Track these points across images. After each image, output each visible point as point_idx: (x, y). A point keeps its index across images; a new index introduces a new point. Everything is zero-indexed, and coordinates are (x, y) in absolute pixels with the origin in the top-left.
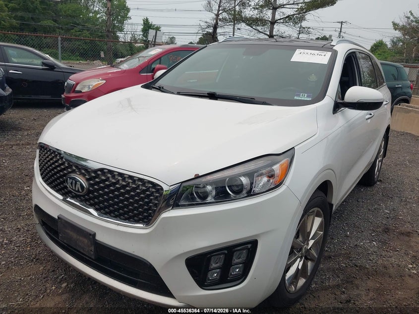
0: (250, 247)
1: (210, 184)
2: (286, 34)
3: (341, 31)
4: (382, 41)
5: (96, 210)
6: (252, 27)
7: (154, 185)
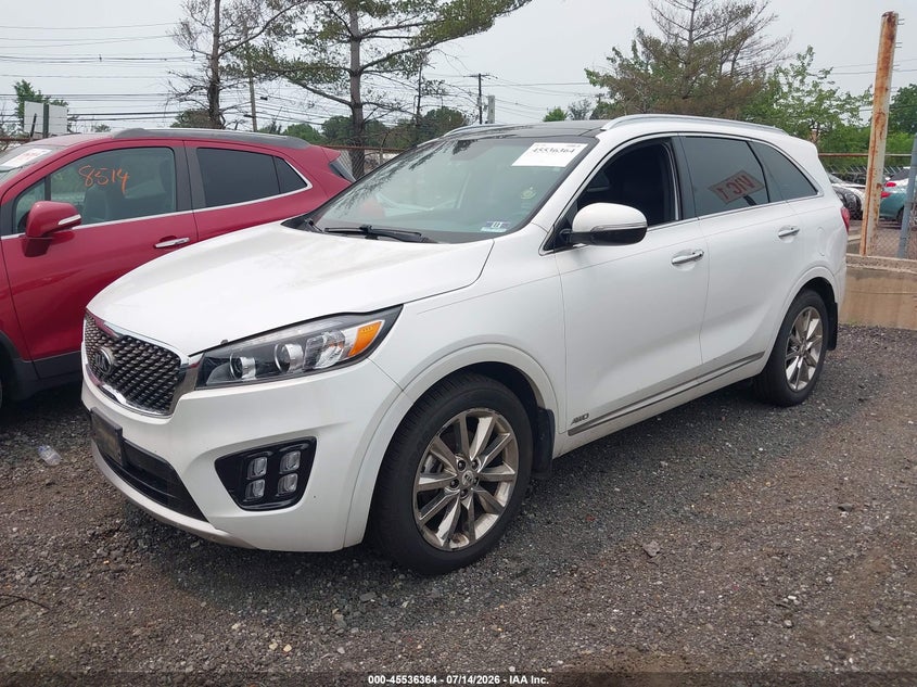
0: (306, 448)
1: (247, 354)
2: (389, 99)
3: (480, 94)
4: (559, 110)
5: (125, 395)
6: (305, 86)
7: (166, 352)
